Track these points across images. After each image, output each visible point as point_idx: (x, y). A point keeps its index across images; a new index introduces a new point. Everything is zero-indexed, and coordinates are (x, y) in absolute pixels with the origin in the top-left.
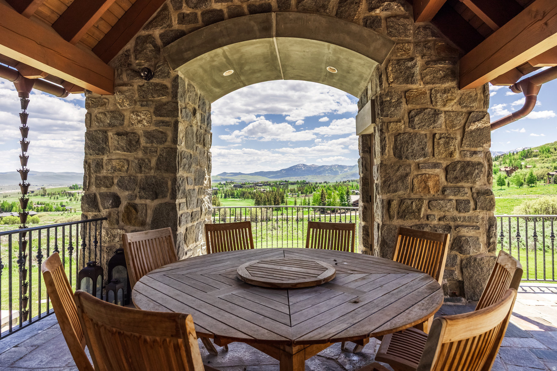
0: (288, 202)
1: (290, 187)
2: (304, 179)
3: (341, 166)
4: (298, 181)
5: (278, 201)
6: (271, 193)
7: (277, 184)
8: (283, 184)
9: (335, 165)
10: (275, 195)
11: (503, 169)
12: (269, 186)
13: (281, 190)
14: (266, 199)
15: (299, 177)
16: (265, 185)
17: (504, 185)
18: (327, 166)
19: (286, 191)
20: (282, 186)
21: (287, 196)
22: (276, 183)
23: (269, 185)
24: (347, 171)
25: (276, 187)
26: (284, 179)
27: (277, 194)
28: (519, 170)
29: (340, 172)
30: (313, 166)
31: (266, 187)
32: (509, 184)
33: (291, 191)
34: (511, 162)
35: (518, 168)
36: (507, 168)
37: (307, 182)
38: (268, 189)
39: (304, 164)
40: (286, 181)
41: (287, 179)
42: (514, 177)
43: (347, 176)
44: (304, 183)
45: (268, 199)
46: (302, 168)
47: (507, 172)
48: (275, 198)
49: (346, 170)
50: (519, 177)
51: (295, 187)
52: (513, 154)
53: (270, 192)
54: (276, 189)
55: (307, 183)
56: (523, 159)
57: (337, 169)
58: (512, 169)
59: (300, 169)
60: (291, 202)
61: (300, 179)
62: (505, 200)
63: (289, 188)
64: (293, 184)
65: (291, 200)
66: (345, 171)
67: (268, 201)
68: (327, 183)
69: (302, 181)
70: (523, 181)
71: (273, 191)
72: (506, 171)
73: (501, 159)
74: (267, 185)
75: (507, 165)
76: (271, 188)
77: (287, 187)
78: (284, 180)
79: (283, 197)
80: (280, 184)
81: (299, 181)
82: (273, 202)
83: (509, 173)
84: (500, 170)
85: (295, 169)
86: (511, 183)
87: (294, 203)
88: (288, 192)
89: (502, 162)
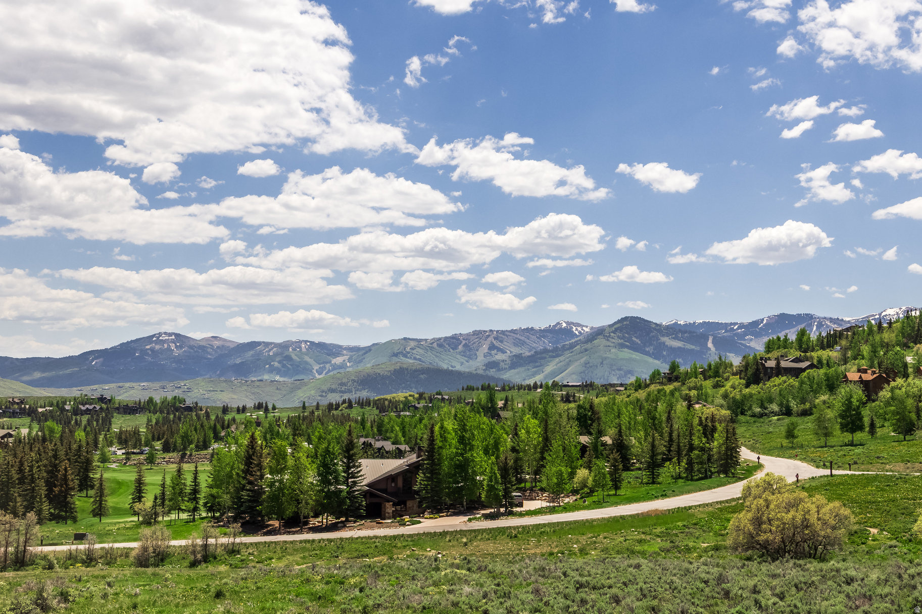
0: (106, 485)
1: (120, 423)
2: (177, 393)
3: (321, 345)
4: (151, 400)
5: (65, 479)
6: (37, 446)
7: (63, 410)
8: (87, 411)
9: (300, 342)
10: (55, 456)
11: (853, 376)
12: (27, 420)
13: (80, 435)
14: (13, 472)
15: (157, 385)
16: (14, 415)
17: (861, 428)
18: (267, 344)
19: (101, 438)
20: (85, 419)
21: (104, 460)
22: (60, 405)
23: (31, 413)
24: (342, 366)
25: (59, 422)
26: (93, 390)
27: (62, 453)
28: (900, 381)
29: (316, 367)
30: (217, 343)
31: (16, 421)
32: (872, 426)
33: (124, 440)
34: (874, 351)
35: (896, 375)
36: (865, 371)
37: (189, 402)
38: (24, 431)
39: (177, 335)
40: (102, 399)
41: (107, 389)
42: (888, 404)
43: (342, 384)
44: (177, 409)
45: (21, 471)
46: (169, 349)
47: (865, 384)
48: (53, 470)
49: (338, 360)
50: (902, 402)
51: (140, 423)
52: (880, 325)
53: (32, 442)
54: (58, 428)
55: (189, 409)
56: (906, 346)
57: (307, 359)
58: (880, 376)
59: (162, 351)
60: (120, 484)
61: (160, 392)
62: (870, 480)
63: (115, 429)
64: (130, 410)
65: (120, 476)
66: (335, 367)
67: (21, 481)
68: (266, 410)
69: (170, 398)
70: (913, 416)
71: (44, 440)
72: (861, 381)
73: (844, 342)
74: (23, 413)
75: (864, 364)
76: (36, 427)
77: (107, 422)
78: (96, 395)
79: (88, 462)
80: (76, 411)
81: (157, 399)
82: (42, 483)
83: (871, 389)
84: (846, 380)
85: (144, 352)
86: (878, 423)
87: (132, 489)
88: (111, 444)
89: (849, 354)
